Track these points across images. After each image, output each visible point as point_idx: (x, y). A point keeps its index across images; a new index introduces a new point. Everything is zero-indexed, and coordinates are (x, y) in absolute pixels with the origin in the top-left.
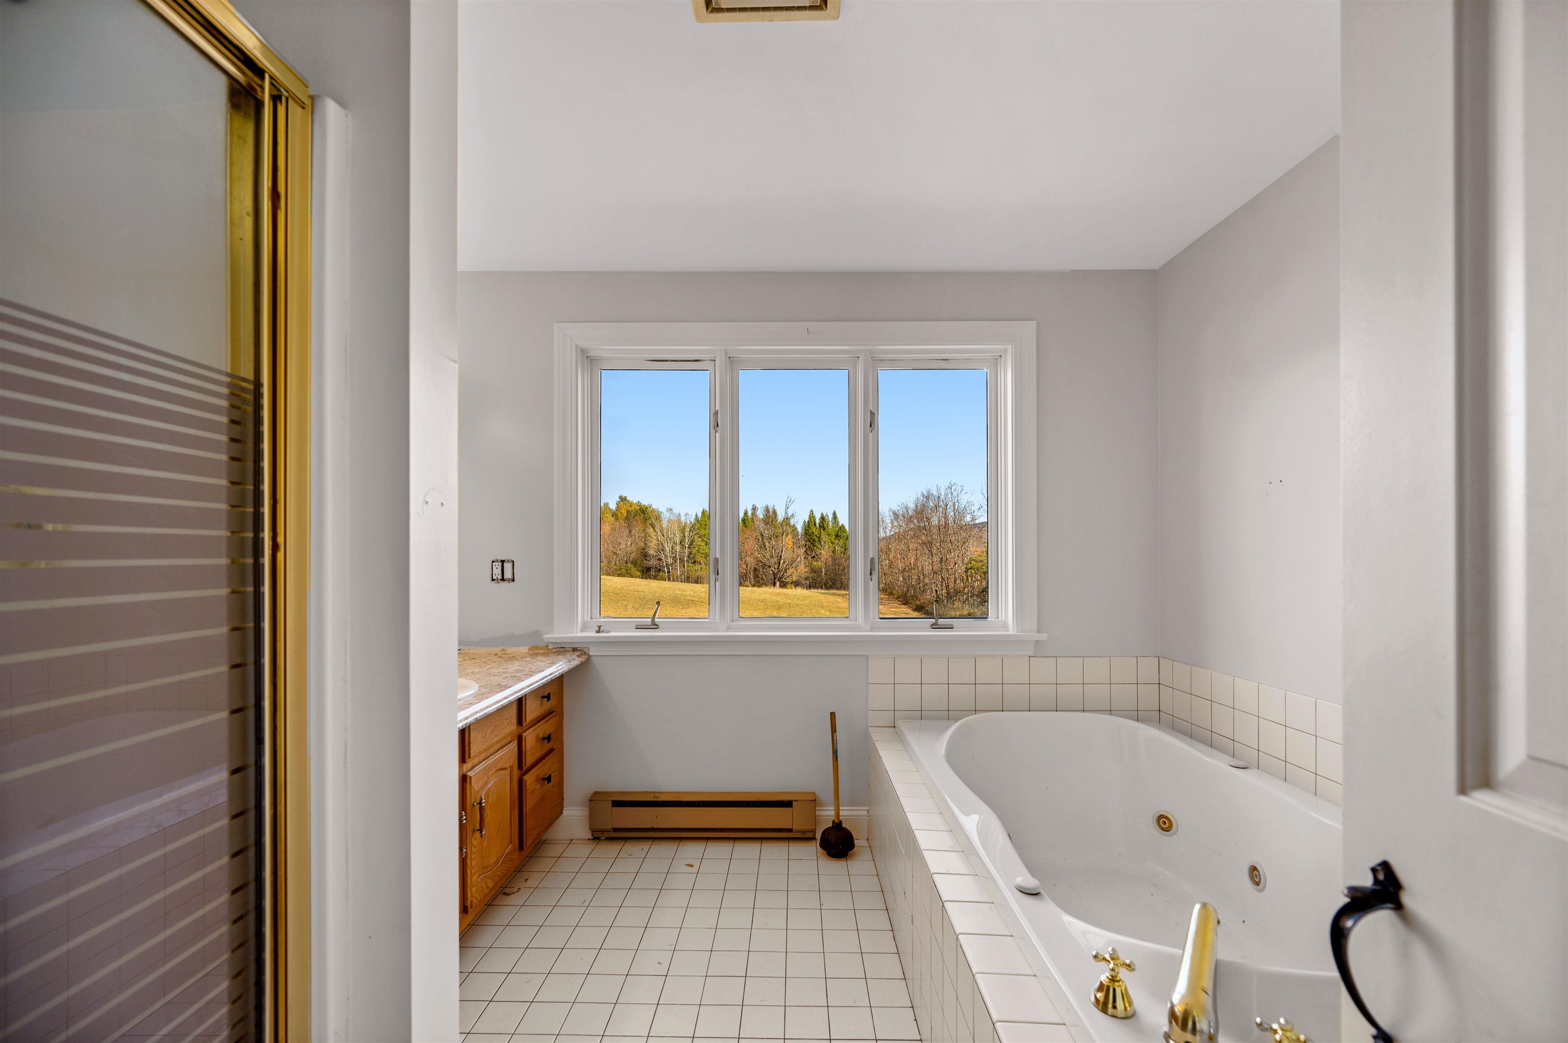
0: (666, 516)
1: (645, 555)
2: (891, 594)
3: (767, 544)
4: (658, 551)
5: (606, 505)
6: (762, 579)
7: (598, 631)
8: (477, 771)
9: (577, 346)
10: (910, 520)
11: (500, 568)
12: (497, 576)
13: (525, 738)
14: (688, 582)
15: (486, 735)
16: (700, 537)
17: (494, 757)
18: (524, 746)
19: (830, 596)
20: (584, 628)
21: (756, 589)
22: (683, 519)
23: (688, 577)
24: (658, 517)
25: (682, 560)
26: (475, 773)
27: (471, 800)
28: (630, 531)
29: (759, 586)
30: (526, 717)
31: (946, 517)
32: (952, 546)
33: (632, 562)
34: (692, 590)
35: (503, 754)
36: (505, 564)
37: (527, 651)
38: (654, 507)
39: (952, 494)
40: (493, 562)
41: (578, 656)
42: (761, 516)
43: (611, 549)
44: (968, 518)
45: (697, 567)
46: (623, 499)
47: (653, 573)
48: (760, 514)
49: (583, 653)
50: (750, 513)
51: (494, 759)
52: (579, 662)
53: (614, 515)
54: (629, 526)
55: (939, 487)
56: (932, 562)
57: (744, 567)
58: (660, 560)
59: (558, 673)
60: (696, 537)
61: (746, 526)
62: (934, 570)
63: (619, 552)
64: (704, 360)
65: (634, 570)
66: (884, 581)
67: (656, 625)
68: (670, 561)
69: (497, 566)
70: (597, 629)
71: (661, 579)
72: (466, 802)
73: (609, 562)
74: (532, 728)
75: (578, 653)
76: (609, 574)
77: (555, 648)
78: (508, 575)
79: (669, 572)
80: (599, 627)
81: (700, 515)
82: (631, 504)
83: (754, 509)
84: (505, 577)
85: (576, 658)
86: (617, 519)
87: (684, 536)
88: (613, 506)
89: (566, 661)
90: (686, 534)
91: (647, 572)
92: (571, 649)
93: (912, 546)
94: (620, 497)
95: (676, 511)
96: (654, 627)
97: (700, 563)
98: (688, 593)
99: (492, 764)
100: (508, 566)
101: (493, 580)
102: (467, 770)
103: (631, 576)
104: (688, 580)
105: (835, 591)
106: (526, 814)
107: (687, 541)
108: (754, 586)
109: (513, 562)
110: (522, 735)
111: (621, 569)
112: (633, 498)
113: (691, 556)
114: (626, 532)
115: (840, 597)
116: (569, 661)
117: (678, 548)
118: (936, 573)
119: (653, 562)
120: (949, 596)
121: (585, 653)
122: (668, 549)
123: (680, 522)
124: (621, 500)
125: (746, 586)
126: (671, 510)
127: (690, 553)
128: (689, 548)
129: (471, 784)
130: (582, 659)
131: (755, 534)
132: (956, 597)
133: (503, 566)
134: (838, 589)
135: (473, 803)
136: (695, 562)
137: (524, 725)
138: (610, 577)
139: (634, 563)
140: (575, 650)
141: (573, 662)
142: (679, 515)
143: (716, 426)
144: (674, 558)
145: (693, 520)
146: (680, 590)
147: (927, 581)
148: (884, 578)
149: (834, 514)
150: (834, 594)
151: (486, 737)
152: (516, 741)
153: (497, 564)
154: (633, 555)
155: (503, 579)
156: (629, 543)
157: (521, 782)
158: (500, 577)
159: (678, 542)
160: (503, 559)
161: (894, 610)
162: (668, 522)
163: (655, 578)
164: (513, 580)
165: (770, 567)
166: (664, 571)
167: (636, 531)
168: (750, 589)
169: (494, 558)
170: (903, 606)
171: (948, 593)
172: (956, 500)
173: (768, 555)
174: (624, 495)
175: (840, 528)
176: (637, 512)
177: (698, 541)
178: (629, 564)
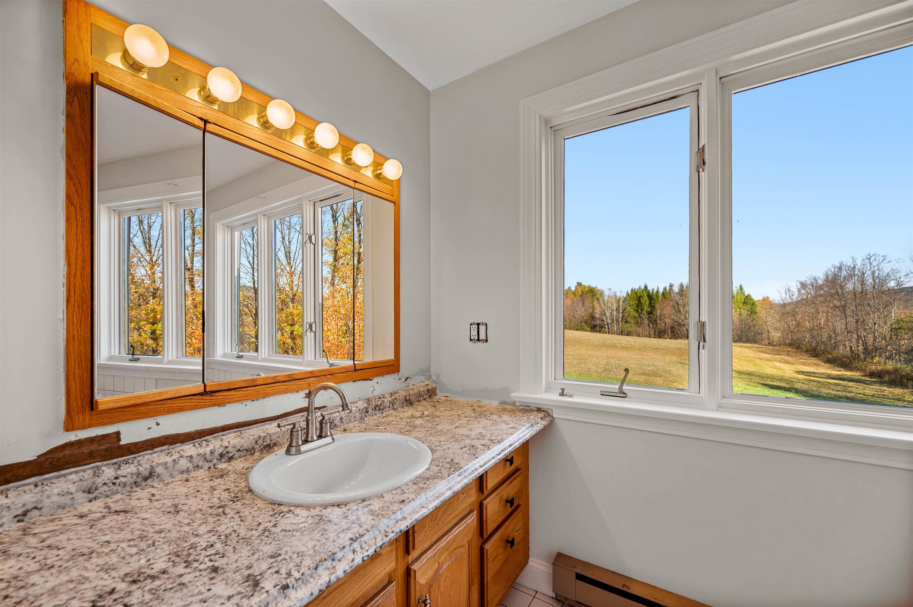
0: (607, 293)
1: (593, 318)
2: (798, 348)
3: (682, 310)
4: (601, 315)
5: (570, 288)
6: (677, 334)
7: (562, 394)
8: (424, 561)
9: (540, 116)
10: (820, 287)
11: (476, 330)
12: (474, 336)
13: (486, 506)
14: (622, 335)
15: (436, 518)
16: (630, 306)
17: (448, 537)
18: (484, 515)
19: (737, 348)
20: (548, 389)
21: (673, 341)
22: (618, 295)
23: (622, 332)
24: (602, 293)
25: (617, 321)
26: (421, 565)
27: (415, 597)
28: (583, 303)
29: (675, 339)
30: (487, 485)
31: (863, 283)
32: (871, 309)
33: (584, 322)
34: (625, 341)
35: (459, 531)
36: (480, 326)
37: (498, 405)
38: (599, 288)
39: (871, 264)
40: (471, 324)
41: (542, 418)
42: (677, 291)
43: (572, 314)
44: (892, 284)
46: (579, 284)
47: (598, 328)
48: (676, 289)
49: (547, 415)
50: (668, 289)
51: (448, 540)
52: (543, 426)
53: (574, 293)
54: (583, 300)
55: (854, 259)
56: (846, 323)
57: (664, 325)
58: (603, 320)
59: (518, 443)
60: (627, 306)
61: (665, 298)
62: (848, 329)
63: (576, 316)
64: (682, 95)
65: (586, 327)
66: (790, 337)
67: (624, 393)
68: (609, 321)
69: (474, 328)
70: (561, 391)
71: (604, 333)
72: (410, 600)
73: (571, 322)
74: (495, 494)
75: (541, 415)
76: (570, 329)
77: (521, 406)
78: (482, 336)
79: (608, 328)
80: (563, 390)
81: (630, 292)
82: (584, 287)
83: (671, 286)
84: (480, 338)
85: (539, 420)
86: (575, 296)
87: (619, 306)
88: (573, 289)
89: (528, 425)
90: (621, 304)
91: (594, 328)
92: (536, 409)
93: (821, 309)
94: (577, 283)
95: (613, 290)
96: (622, 395)
97: (630, 323)
98: (622, 342)
99: (444, 547)
100: (482, 328)
101: (471, 340)
102: (413, 559)
103: (584, 330)
104: (622, 333)
105: (741, 344)
106: (487, 584)
107: (621, 308)
108: (671, 338)
109: (486, 324)
110: (483, 503)
111: (578, 326)
112: (585, 283)
113: (624, 318)
114: (581, 304)
115: (747, 349)
116: (532, 426)
117: (615, 313)
118: (850, 332)
119: (598, 322)
120: (867, 352)
121: (549, 415)
122: (608, 314)
123: (616, 295)
125: (665, 339)
126: (610, 289)
127: (623, 316)
128: (622, 313)
129: (415, 579)
130: (545, 423)
131: (671, 303)
132: (875, 353)
133: (478, 328)
134: (744, 342)
135: (419, 600)
136: (627, 322)
137: (485, 492)
138: (572, 331)
139: (586, 322)
140: (539, 410)
141: (535, 427)
142: (615, 293)
143: (702, 164)
144: (612, 320)
145: (625, 295)
146: (616, 340)
147: (839, 338)
148: (790, 335)
150: (741, 346)
151: (438, 519)
152: (475, 512)
153: (474, 326)
154: (585, 318)
155: (478, 340)
156: (583, 310)
157: (482, 550)
158: (476, 338)
159: (615, 309)
160: (479, 322)
161: (802, 361)
162: (608, 297)
163: (599, 332)
164: (487, 341)
165: (684, 326)
166: (605, 328)
167: (588, 303)
168: (668, 340)
169: (472, 322)
170: (812, 358)
171: (866, 349)
172: (876, 268)
173: (683, 318)
174: (580, 282)
175: (747, 297)
176: (588, 291)
177: (629, 308)
178: (582, 322)
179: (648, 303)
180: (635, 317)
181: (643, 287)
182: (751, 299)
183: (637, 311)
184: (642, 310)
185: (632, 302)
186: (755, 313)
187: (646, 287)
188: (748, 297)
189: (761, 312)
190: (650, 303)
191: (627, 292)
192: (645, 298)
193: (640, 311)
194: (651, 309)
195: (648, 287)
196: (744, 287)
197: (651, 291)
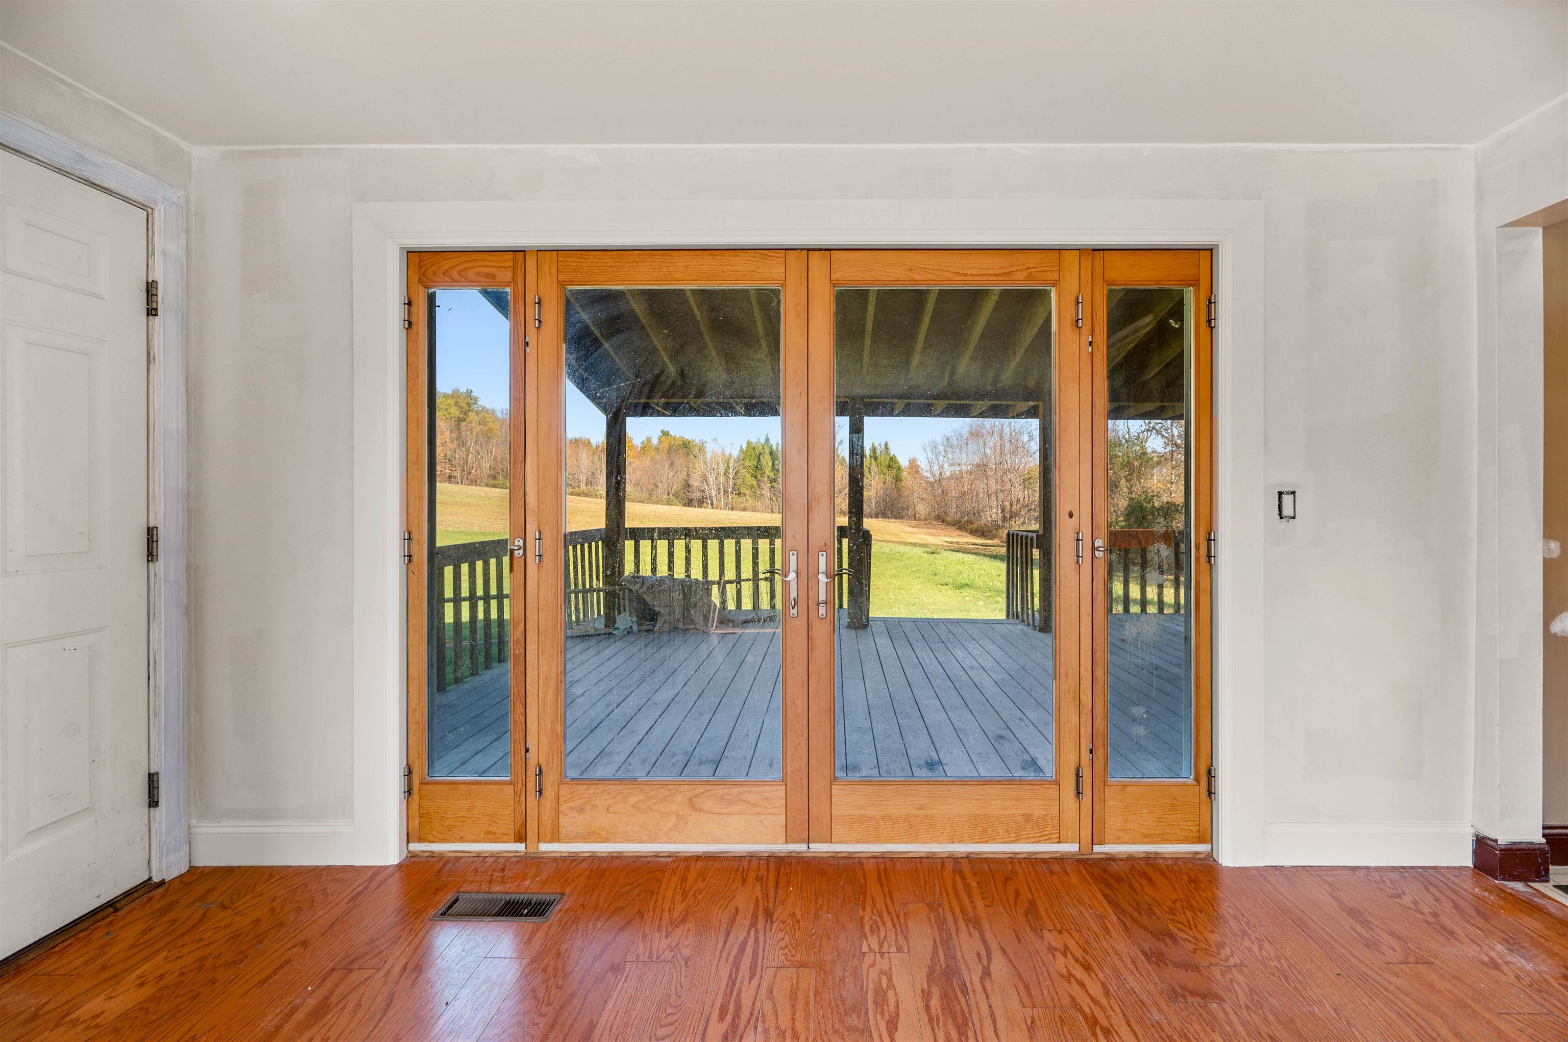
0: (709, 449)
1: (687, 485)
4: (701, 482)
16: (745, 468)
22: (727, 452)
23: (732, 505)
24: (702, 450)
25: (726, 492)
28: (672, 464)
33: (673, 494)
38: (698, 440)
43: (652, 480)
45: (742, 499)
47: (695, 503)
53: (657, 449)
54: (671, 459)
58: (703, 490)
60: (741, 468)
63: (660, 484)
65: (676, 502)
66: (936, 510)
68: (713, 491)
79: (712, 503)
81: (744, 447)
82: (674, 438)
86: (659, 453)
87: (728, 467)
88: (655, 441)
90: (731, 465)
91: (689, 503)
94: (662, 432)
95: (720, 447)
97: (745, 495)
103: (673, 504)
107: (731, 471)
111: (662, 499)
113: (736, 487)
114: (668, 465)
117: (722, 479)
119: (696, 492)
122: (711, 480)
123: (724, 452)
124: (664, 434)
126: (716, 442)
127: (735, 485)
128: (733, 478)
136: (739, 493)
139: (676, 495)
142: (723, 450)
144: (718, 489)
145: (737, 452)
148: (936, 508)
149: (886, 444)
154: (675, 487)
156: (671, 475)
159: (722, 473)
162: (713, 453)
167: (679, 462)
174: (666, 430)
175: (891, 458)
176: (679, 445)
177: (743, 472)
178: (671, 495)
179: (770, 464)
180: (752, 487)
181: (763, 441)
182: (897, 462)
183: (756, 477)
184: (762, 475)
185: (747, 463)
186: (901, 480)
187: (767, 440)
188: (893, 459)
189: (907, 481)
190: (774, 465)
191: (741, 447)
192: (766, 457)
193: (759, 476)
195: (770, 440)
196: (890, 445)
197: (774, 447)
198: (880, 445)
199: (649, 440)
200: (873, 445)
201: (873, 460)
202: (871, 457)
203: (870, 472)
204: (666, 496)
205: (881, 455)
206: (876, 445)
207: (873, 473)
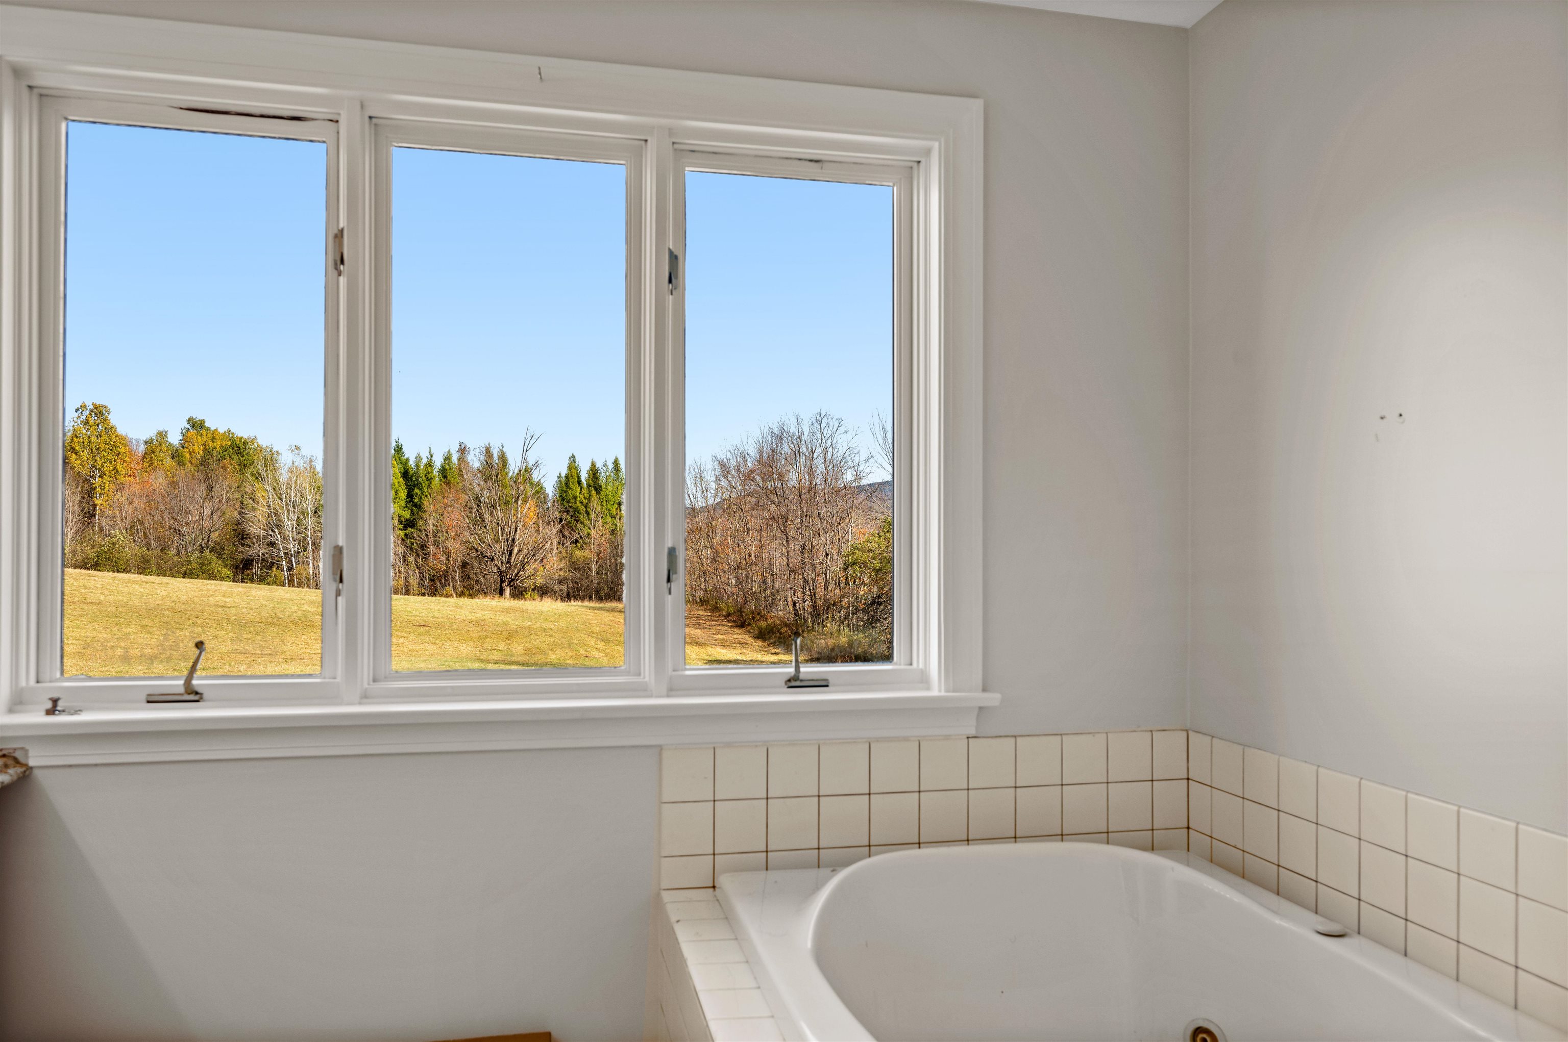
0: (286, 459)
1: (242, 536)
2: (715, 609)
3: (487, 516)
4: (269, 527)
6: (478, 582)
7: (52, 711)
10: (749, 476)
21: (465, 601)
24: (270, 459)
28: (210, 488)
29: (471, 596)
31: (811, 473)
32: (822, 523)
33: (212, 550)
38: (262, 441)
39: (822, 432)
42: (477, 465)
43: (169, 522)
44: (849, 476)
46: (197, 425)
47: (256, 569)
48: (475, 461)
49: (12, 762)
50: (454, 458)
53: (176, 455)
54: (208, 478)
55: (800, 420)
56: (788, 552)
57: (443, 558)
58: (272, 544)
61: (448, 483)
62: (791, 565)
63: (184, 529)
64: (312, 119)
65: (216, 566)
67: (197, 693)
68: (292, 546)
70: (49, 705)
71: (274, 583)
73: (164, 549)
79: (289, 569)
80: (56, 702)
82: (214, 435)
83: (463, 450)
86: (181, 463)
88: (175, 439)
91: (243, 570)
93: (752, 523)
94: (190, 421)
96: (191, 698)
103: (211, 577)
108: (461, 595)
111: (189, 563)
114: (201, 490)
117: (310, 522)
118: (794, 571)
119: (257, 550)
120: (816, 612)
121: (16, 760)
122: (288, 524)
124: (193, 426)
126: (297, 448)
131: (464, 498)
132: (827, 613)
139: (218, 550)
143: (340, 263)
144: (303, 542)
147: (778, 585)
154: (214, 536)
156: (207, 512)
162: (291, 471)
163: (262, 580)
165: (493, 560)
166: (280, 568)
167: (226, 484)
168: (454, 600)
171: (814, 606)
172: (829, 444)
173: (489, 538)
174: (199, 416)
176: (225, 449)
178: (207, 552)
179: (403, 494)
181: (391, 450)
187: (399, 449)
190: (410, 496)
192: (395, 481)
194: (412, 513)
195: (405, 449)
197: (412, 463)
198: (605, 465)
199: (162, 435)
200: (593, 464)
201: (593, 492)
202: (589, 486)
203: (588, 513)
204: (197, 554)
205: (607, 483)
206: (599, 465)
207: (592, 516)
